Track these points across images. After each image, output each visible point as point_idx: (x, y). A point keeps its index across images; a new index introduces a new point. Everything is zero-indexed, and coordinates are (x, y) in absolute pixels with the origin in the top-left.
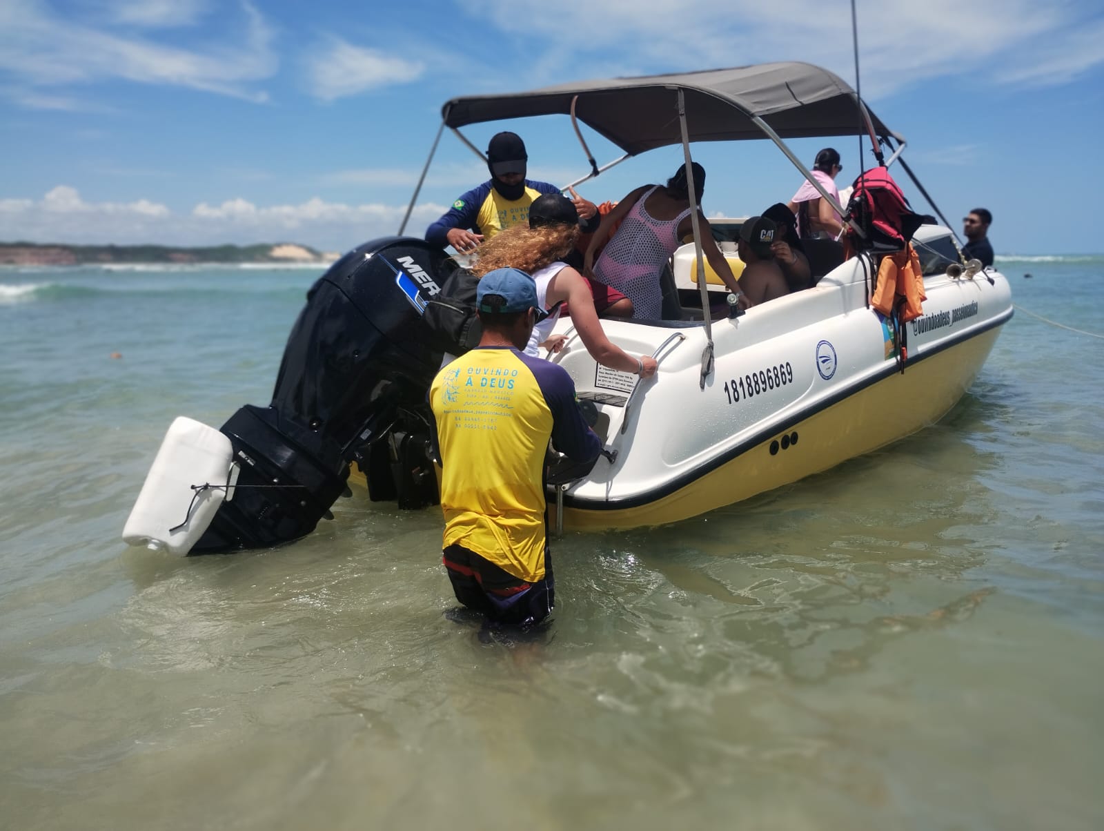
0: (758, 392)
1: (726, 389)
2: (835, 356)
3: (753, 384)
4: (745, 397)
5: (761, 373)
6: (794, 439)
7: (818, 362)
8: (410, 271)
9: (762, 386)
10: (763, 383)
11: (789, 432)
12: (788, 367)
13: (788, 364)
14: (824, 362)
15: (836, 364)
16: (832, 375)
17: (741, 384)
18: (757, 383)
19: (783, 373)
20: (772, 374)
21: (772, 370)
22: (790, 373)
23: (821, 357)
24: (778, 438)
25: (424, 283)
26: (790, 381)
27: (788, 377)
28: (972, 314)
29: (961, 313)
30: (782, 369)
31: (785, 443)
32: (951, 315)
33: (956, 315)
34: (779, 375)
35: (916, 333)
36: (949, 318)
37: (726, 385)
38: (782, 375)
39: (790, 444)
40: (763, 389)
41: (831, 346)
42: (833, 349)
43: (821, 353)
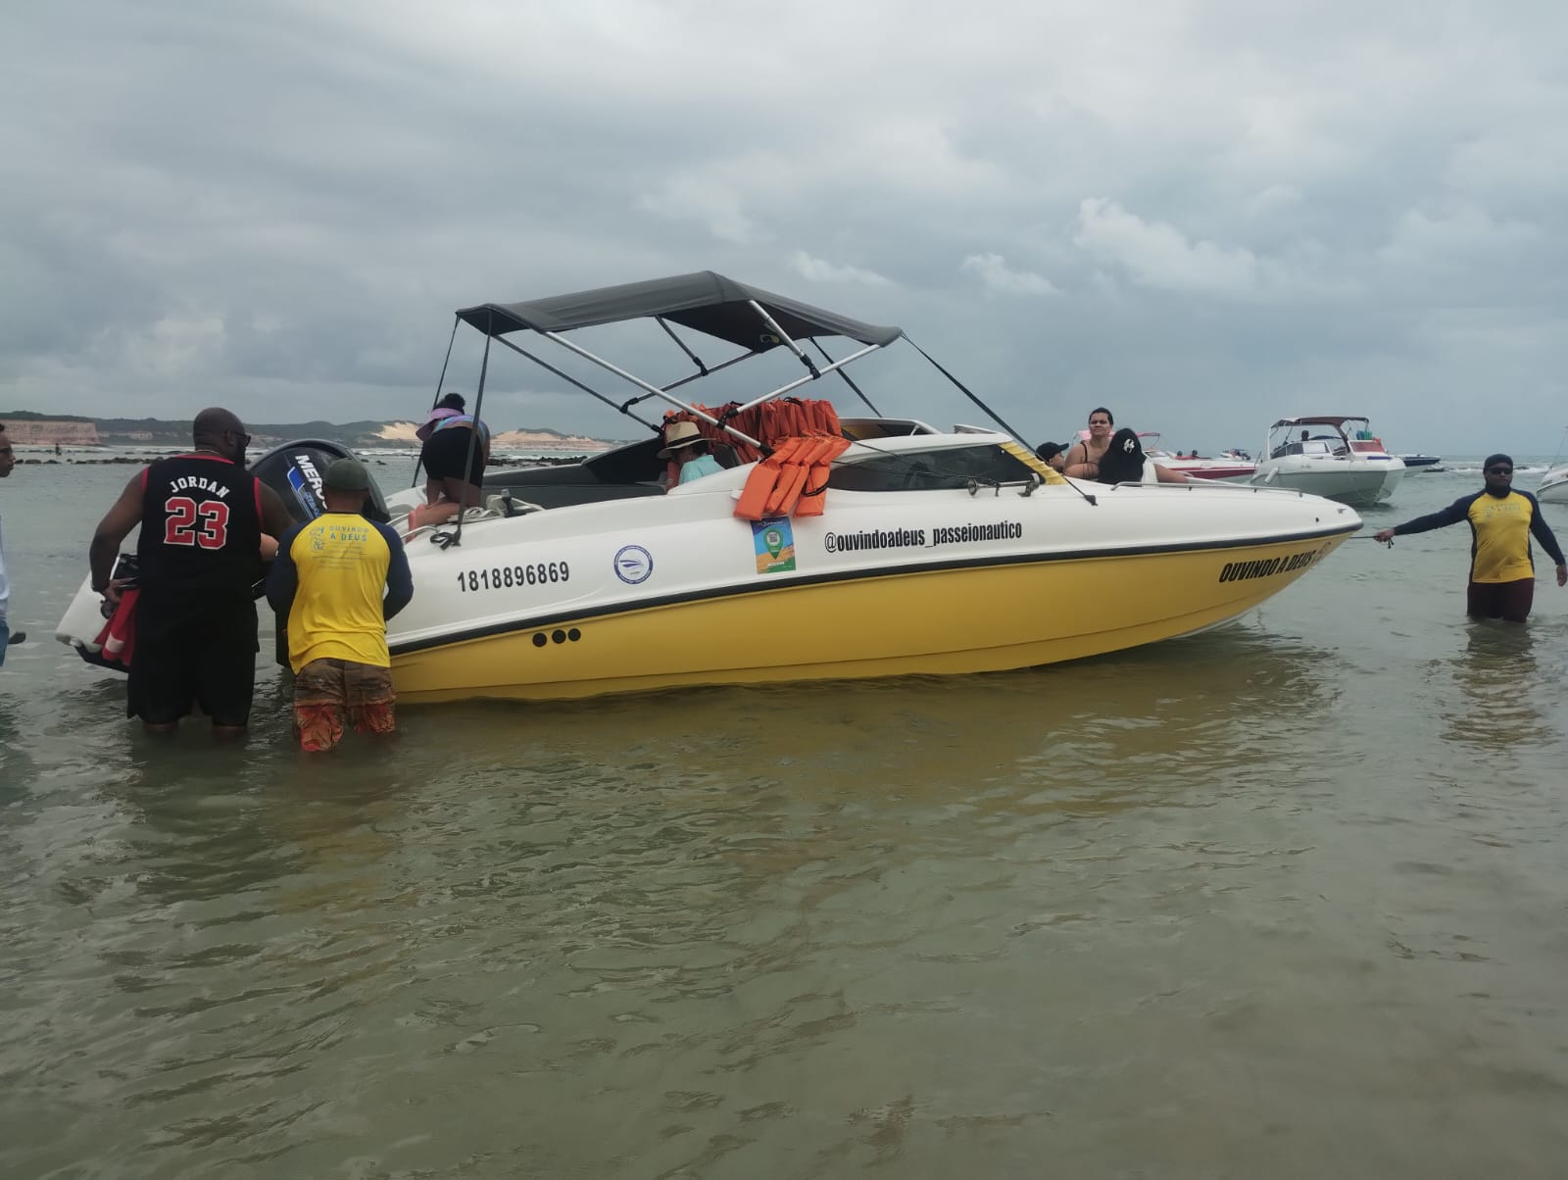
0: (509, 585)
1: (461, 577)
2: (651, 561)
3: (502, 577)
4: (487, 587)
5: (518, 568)
6: (575, 635)
7: (616, 567)
8: (302, 467)
9: (515, 580)
10: (518, 577)
11: (566, 628)
12: (563, 566)
13: (563, 563)
14: (625, 566)
15: (651, 568)
16: (641, 580)
17: (484, 575)
19: (554, 572)
20: (534, 571)
21: (536, 567)
22: (567, 572)
23: (622, 561)
24: (548, 629)
25: (311, 477)
26: (565, 579)
27: (560, 575)
28: (1003, 537)
29: (960, 533)
30: (553, 568)
31: (559, 637)
32: (929, 537)
33: (945, 535)
34: (547, 572)
35: (831, 550)
36: (922, 538)
37: (462, 574)
38: (551, 572)
39: (567, 639)
40: (517, 583)
41: (645, 552)
42: (648, 554)
43: (623, 556)
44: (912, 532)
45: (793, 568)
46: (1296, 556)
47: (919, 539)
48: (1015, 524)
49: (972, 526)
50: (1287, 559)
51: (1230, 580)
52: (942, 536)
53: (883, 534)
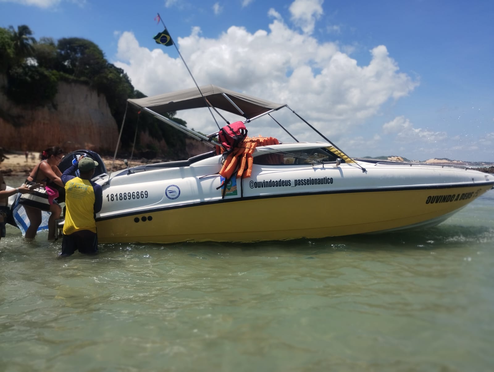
0: (125, 199)
2: (180, 191)
3: (123, 196)
4: (117, 200)
5: (129, 193)
6: (150, 218)
7: (166, 193)
9: (128, 197)
10: (129, 196)
11: (147, 215)
13: (146, 191)
14: (170, 193)
15: (179, 194)
16: (176, 198)
17: (116, 195)
18: (125, 196)
21: (136, 193)
22: (147, 195)
23: (168, 191)
24: (140, 216)
26: (147, 197)
27: (145, 196)
28: (325, 184)
29: (306, 182)
30: (142, 193)
31: (144, 219)
32: (293, 184)
33: (300, 182)
34: (140, 195)
35: (252, 187)
36: (290, 184)
37: (108, 195)
38: (141, 195)
39: (147, 220)
40: (129, 198)
41: (178, 187)
43: (169, 189)
44: (285, 181)
45: (237, 194)
46: (463, 194)
47: (288, 183)
48: (330, 178)
49: (311, 179)
50: (459, 195)
51: (432, 203)
52: (298, 182)
53: (273, 181)
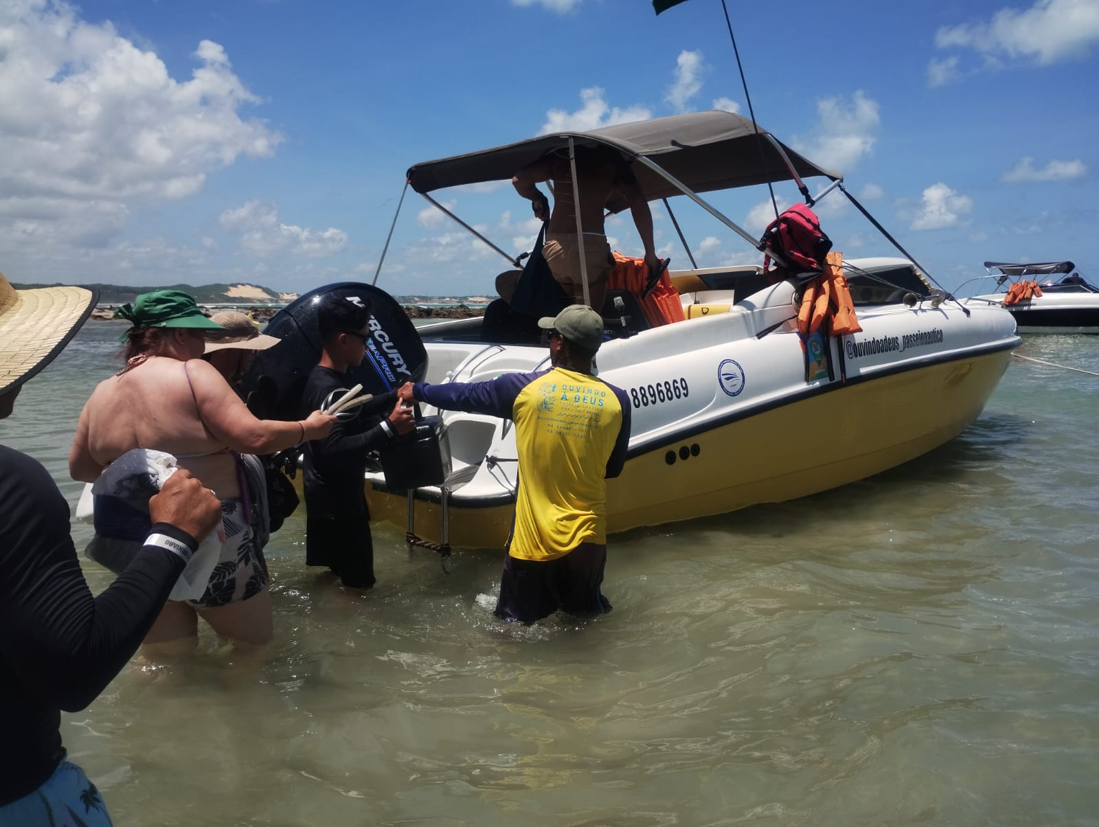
0: (646, 404)
2: (743, 375)
3: (640, 396)
5: (650, 387)
6: (696, 450)
7: (720, 379)
9: (650, 399)
10: (652, 396)
11: (688, 443)
12: (683, 382)
13: (682, 380)
14: (727, 379)
15: (744, 381)
16: (739, 392)
18: (644, 395)
19: (677, 388)
20: (663, 388)
21: (663, 385)
22: (686, 388)
23: (723, 375)
24: (676, 448)
26: (686, 395)
27: (682, 391)
28: (935, 342)
29: (915, 339)
30: (675, 384)
31: (684, 453)
32: (900, 341)
33: (909, 340)
34: (672, 389)
35: (851, 356)
36: (898, 343)
38: (675, 389)
39: (691, 455)
40: (652, 401)
41: (738, 365)
42: (740, 368)
43: (724, 370)
44: (892, 339)
47: (896, 345)
48: (939, 330)
49: (921, 332)
52: (907, 342)
53: (877, 341)
